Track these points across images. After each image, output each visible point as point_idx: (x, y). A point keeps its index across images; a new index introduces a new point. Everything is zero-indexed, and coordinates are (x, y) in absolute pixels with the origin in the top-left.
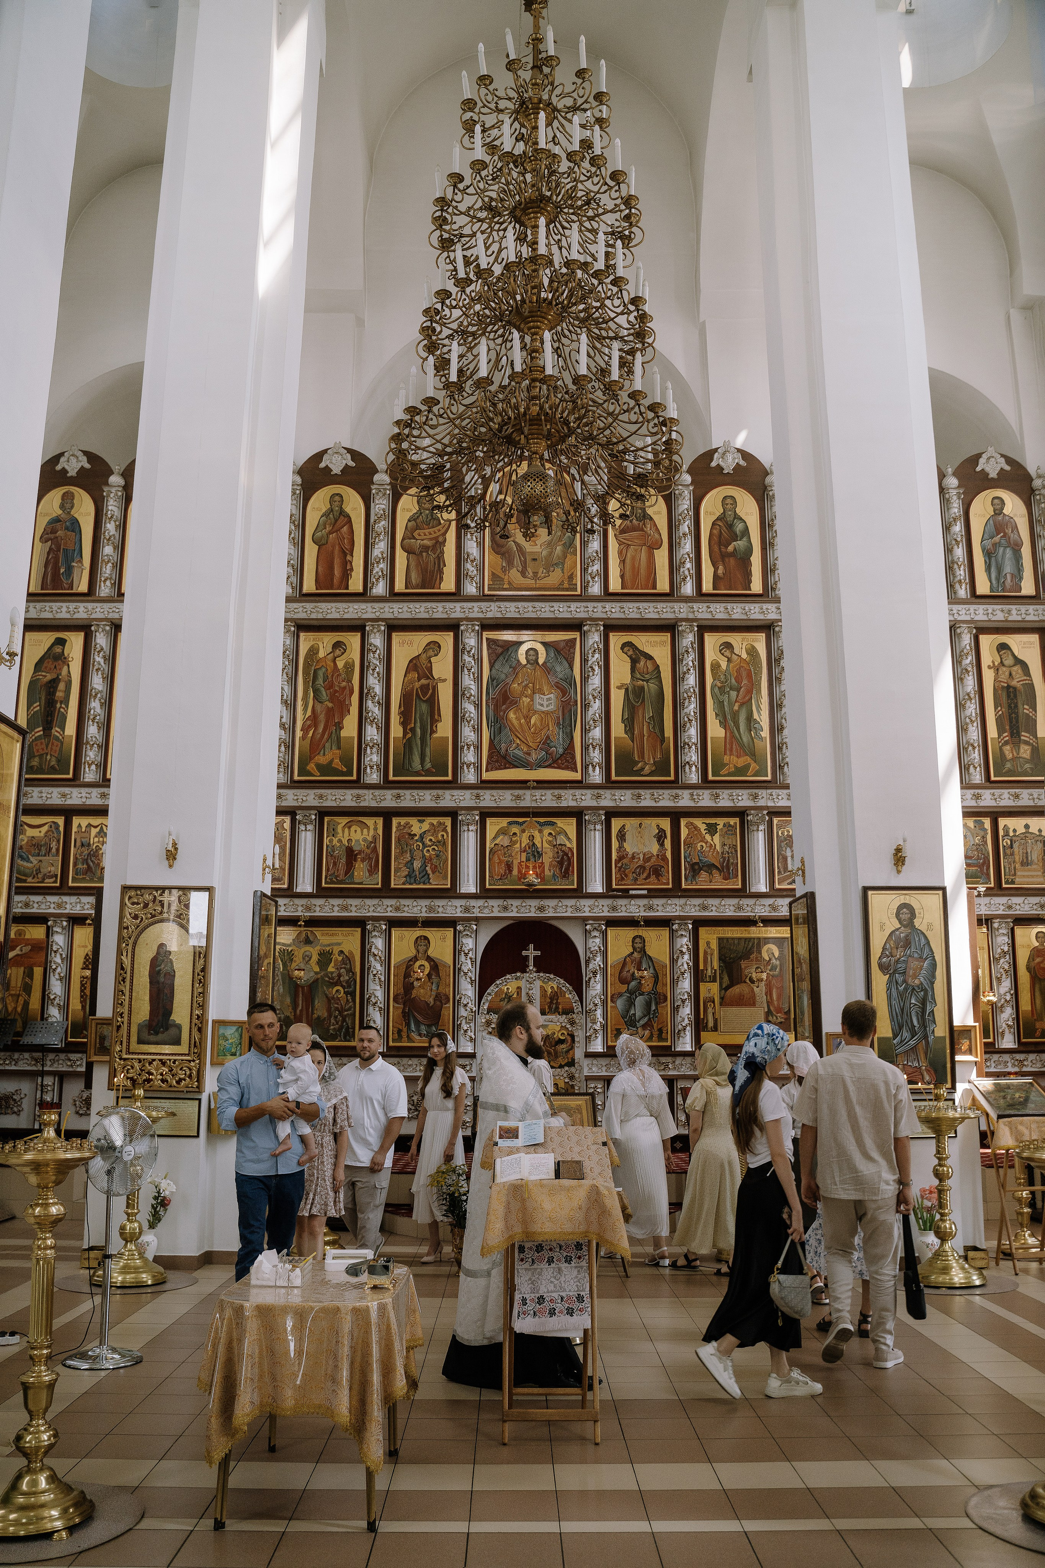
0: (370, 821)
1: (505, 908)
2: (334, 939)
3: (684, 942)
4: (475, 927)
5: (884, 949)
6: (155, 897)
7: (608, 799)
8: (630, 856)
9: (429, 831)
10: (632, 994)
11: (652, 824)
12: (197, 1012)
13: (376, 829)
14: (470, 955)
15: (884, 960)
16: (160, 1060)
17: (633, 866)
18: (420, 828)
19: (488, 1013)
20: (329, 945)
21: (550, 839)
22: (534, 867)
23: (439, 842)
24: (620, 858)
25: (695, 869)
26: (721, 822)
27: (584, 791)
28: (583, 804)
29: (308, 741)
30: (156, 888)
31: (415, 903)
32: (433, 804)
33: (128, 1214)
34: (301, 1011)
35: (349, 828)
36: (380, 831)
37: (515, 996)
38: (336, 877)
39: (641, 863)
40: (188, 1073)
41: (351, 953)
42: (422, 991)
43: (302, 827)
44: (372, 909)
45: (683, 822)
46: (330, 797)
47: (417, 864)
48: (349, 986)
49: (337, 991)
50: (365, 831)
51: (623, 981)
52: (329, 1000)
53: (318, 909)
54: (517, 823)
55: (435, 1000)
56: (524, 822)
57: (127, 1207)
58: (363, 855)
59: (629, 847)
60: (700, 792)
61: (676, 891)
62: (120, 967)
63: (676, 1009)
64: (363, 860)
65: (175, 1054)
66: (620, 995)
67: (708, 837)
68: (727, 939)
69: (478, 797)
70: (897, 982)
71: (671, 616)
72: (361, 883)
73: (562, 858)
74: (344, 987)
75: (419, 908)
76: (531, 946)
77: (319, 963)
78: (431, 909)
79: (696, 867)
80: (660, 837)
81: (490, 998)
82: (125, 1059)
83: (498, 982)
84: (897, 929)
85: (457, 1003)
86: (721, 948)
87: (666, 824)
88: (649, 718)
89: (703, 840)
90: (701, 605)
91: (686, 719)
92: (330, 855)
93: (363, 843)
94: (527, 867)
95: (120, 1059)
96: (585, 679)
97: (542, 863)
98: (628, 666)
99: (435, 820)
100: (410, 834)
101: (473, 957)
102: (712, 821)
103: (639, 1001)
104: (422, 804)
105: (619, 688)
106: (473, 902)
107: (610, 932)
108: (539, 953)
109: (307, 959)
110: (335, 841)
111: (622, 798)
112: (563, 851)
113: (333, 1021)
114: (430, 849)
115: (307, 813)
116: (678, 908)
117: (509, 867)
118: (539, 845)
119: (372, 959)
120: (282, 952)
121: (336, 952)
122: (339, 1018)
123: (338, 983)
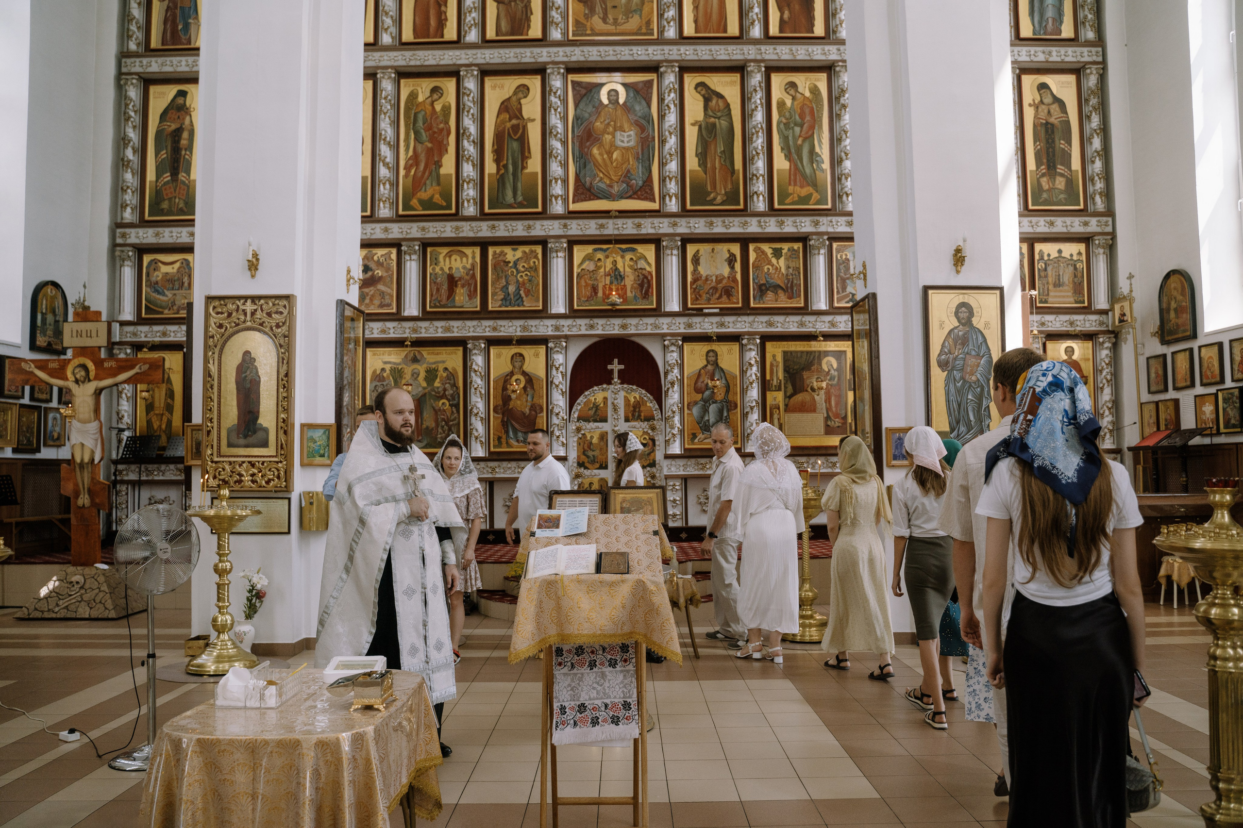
0: (468, 251)
1: (592, 327)
2: (439, 358)
3: (752, 355)
4: (564, 344)
5: (943, 346)
6: (238, 306)
7: (684, 227)
8: (703, 278)
9: (521, 258)
10: (706, 403)
11: (723, 249)
12: (283, 416)
13: (474, 257)
14: (561, 369)
15: (943, 357)
16: (249, 462)
17: (707, 287)
18: (514, 256)
19: (578, 421)
20: (435, 363)
21: (632, 263)
22: (617, 290)
23: (531, 268)
24: (695, 281)
25: (762, 290)
26: (785, 247)
27: (661, 220)
28: (661, 231)
29: (410, 179)
30: (239, 298)
31: (510, 324)
32: (525, 234)
33: (220, 608)
35: (450, 257)
36: (478, 259)
37: (602, 405)
38: (439, 302)
39: (714, 284)
40: (276, 473)
41: (454, 369)
42: (519, 402)
43: (407, 257)
44: (472, 329)
45: (752, 247)
46: (431, 229)
47: (512, 289)
48: (454, 399)
49: (443, 404)
50: (464, 259)
51: (698, 390)
52: (436, 411)
53: (423, 330)
54: (601, 249)
55: (530, 410)
56: (608, 249)
57: (218, 601)
58: (463, 282)
59: (703, 270)
60: (767, 219)
61: (746, 310)
62: (207, 374)
63: (745, 416)
64: (463, 286)
65: (264, 457)
66: (696, 403)
67: (774, 261)
68: (791, 352)
69: (565, 226)
70: (955, 379)
71: (740, 57)
72: (462, 307)
73: (643, 281)
74: (449, 400)
75: (514, 328)
76: (616, 361)
77: (426, 379)
78: (524, 328)
79: (764, 288)
80: (731, 261)
81: (579, 407)
82: (216, 462)
83: (586, 393)
84: (956, 328)
85: (550, 413)
86: (785, 361)
87: (736, 249)
88: (721, 152)
89: (770, 263)
90: (767, 47)
91: (754, 153)
92: (433, 282)
93: (462, 270)
94: (611, 290)
95: (212, 462)
96: (662, 117)
97: (625, 286)
98: (701, 104)
99: (527, 249)
100: (505, 262)
101: (564, 371)
102: (777, 245)
103: (713, 408)
104: (515, 234)
105: (693, 125)
106: (562, 322)
107: (687, 347)
108: (622, 367)
109: (415, 376)
110: (437, 269)
111: (696, 226)
112: (643, 275)
113: (440, 430)
114: (523, 274)
115: (411, 244)
116: (747, 325)
117: (595, 289)
118: (621, 270)
119: (473, 374)
120: (393, 370)
121: (441, 368)
122: (446, 428)
123: (444, 396)
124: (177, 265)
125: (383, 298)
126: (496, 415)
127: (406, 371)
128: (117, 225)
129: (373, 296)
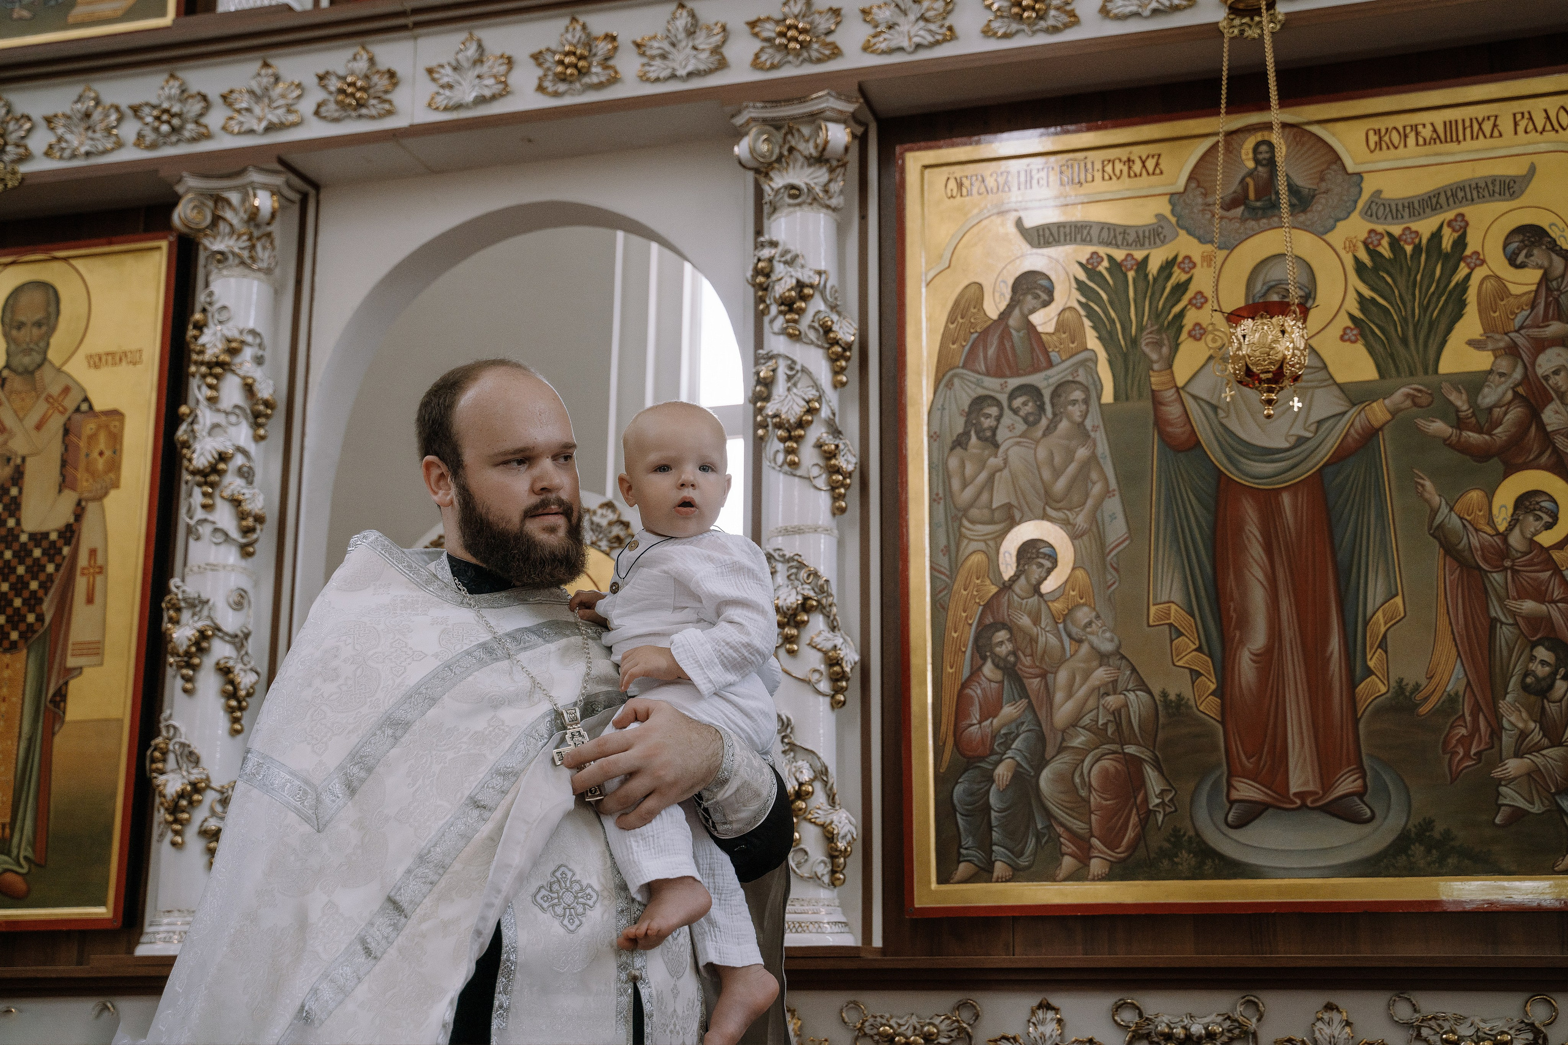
120: (1107, 283)
121: (1489, 241)
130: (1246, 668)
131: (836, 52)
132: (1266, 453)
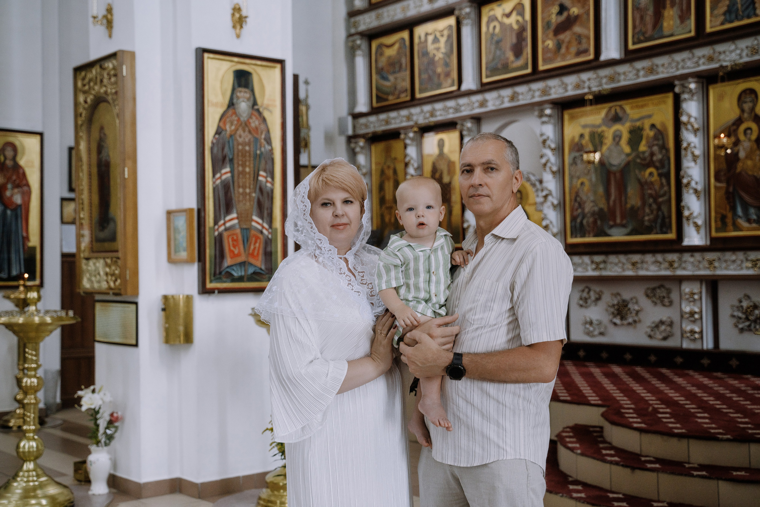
6: (93, 73)
20: (639, 120)
31: (733, 47)
34: (615, 201)
38: (643, 35)
41: (663, 125)
42: (749, 163)
44: (680, 65)
48: (663, 166)
49: (651, 174)
52: (643, 185)
53: (622, 77)
72: (672, 35)
74: (657, 168)
75: (738, 52)
77: (630, 142)
92: (636, 8)
95: (85, 259)
109: (618, 139)
120: (593, 135)
121: (647, 126)
122: (654, 206)
123: (651, 164)
124: (396, 46)
125: (580, 43)
126: (719, 185)
127: (606, 134)
128: (353, 14)
129: (569, 42)
130: (611, 203)
131: (550, 95)
132: (614, 166)
